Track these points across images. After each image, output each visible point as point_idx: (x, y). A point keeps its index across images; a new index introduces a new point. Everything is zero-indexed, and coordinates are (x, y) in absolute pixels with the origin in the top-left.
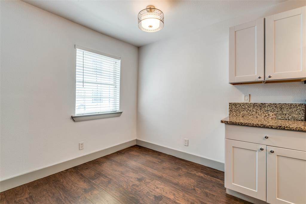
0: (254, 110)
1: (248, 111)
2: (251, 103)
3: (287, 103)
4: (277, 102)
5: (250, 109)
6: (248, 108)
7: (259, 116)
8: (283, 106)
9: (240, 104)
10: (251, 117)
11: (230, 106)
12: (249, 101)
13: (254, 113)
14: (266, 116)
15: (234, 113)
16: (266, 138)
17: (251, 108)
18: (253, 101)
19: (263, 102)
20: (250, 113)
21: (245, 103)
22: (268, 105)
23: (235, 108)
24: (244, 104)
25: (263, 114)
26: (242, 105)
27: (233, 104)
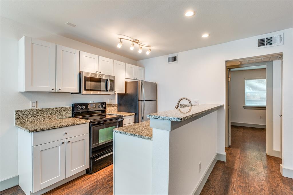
0: (41, 115)
1: (36, 117)
2: (39, 109)
3: (63, 107)
4: (58, 107)
5: (37, 115)
6: (36, 114)
7: (45, 119)
8: (61, 109)
9: (28, 111)
10: (38, 121)
11: (16, 113)
12: (36, 108)
13: (41, 117)
14: (50, 118)
15: (22, 120)
16: (66, 133)
17: (39, 114)
18: (40, 107)
19: (48, 108)
20: (38, 118)
21: (34, 109)
22: (52, 109)
23: (23, 115)
24: (32, 111)
25: (48, 117)
26: (30, 112)
27: (21, 112)
